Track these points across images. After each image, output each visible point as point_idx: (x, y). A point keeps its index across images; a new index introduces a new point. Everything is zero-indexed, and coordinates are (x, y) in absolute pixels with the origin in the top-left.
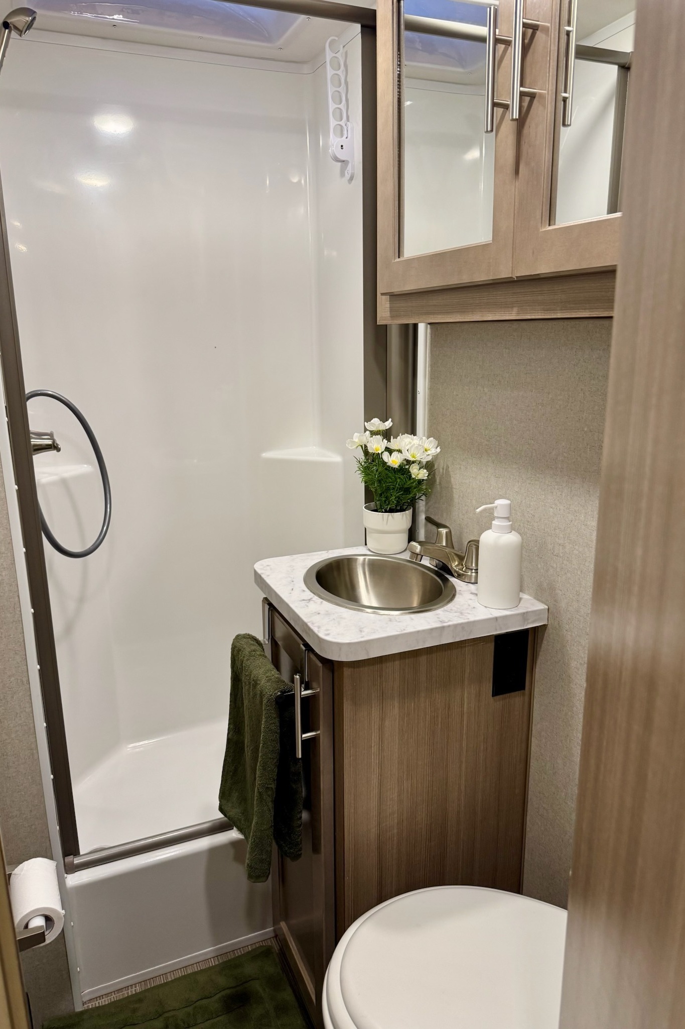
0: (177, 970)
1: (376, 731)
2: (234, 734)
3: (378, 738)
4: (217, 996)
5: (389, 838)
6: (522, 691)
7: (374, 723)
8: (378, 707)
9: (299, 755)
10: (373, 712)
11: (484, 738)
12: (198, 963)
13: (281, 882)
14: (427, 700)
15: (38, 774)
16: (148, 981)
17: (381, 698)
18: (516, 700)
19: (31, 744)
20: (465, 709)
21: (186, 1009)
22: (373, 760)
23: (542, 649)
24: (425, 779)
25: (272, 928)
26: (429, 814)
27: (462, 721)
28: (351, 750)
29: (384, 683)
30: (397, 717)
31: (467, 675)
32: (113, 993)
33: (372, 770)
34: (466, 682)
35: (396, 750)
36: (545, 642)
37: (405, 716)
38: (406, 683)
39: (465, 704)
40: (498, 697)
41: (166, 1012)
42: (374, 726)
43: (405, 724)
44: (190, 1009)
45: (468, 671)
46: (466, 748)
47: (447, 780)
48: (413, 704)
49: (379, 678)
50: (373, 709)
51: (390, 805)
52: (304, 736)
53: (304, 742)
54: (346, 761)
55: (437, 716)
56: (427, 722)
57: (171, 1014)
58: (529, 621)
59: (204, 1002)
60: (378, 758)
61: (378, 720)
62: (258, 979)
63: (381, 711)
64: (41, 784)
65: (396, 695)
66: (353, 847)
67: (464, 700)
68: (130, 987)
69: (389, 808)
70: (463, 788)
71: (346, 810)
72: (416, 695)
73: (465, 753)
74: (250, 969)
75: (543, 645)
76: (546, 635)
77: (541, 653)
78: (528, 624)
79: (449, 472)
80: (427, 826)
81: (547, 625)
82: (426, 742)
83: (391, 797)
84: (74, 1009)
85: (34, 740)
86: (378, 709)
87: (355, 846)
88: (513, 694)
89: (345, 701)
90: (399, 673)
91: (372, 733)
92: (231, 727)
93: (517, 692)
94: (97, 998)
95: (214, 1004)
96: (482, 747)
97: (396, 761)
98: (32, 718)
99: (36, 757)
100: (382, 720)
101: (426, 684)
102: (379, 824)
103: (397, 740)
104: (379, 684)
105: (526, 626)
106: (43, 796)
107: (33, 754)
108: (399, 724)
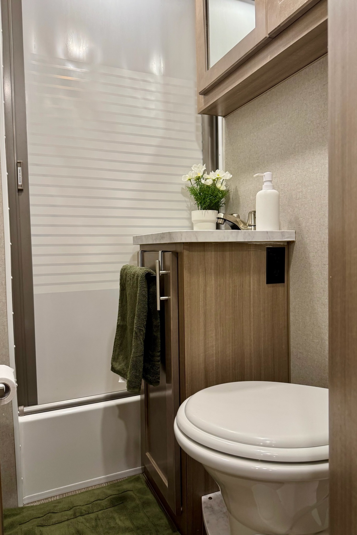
0: (83, 489)
1: (202, 292)
2: (121, 322)
3: (203, 297)
4: (107, 499)
5: (211, 363)
6: (283, 284)
7: (201, 287)
8: (203, 278)
9: (159, 309)
10: (200, 280)
11: (263, 309)
12: (96, 485)
13: (146, 426)
14: (230, 279)
15: (7, 342)
16: (64, 494)
17: (205, 272)
18: (279, 288)
19: (4, 322)
20: (251, 289)
21: (87, 505)
22: (200, 310)
23: (293, 257)
24: (230, 328)
25: (140, 467)
26: (233, 351)
27: (250, 296)
28: (188, 301)
29: (206, 264)
30: (214, 286)
31: (252, 268)
32: (42, 500)
33: (200, 316)
34: (252, 272)
35: (214, 306)
36: (294, 252)
37: (218, 286)
38: (218, 267)
39: (252, 285)
40: (270, 285)
41: (75, 507)
42: (201, 289)
43: (218, 292)
44: (90, 506)
45: (252, 266)
46: (253, 313)
47: (243, 331)
48: (222, 280)
49: (203, 261)
50: (200, 278)
51: (211, 340)
52: (161, 298)
53: (162, 302)
54: (185, 307)
55: (236, 290)
56: (230, 292)
57: (78, 507)
58: (285, 237)
59: (99, 501)
60: (203, 309)
61: (203, 286)
62: (132, 491)
63: (205, 281)
64: (8, 348)
65: (213, 273)
66: (190, 364)
67: (251, 282)
68: (53, 497)
69: (211, 342)
70: (252, 338)
71: (186, 339)
72: (224, 275)
73: (252, 316)
74: (126, 486)
75: (294, 254)
76: (295, 248)
77: (292, 260)
78: (284, 238)
79: (237, 189)
80: (232, 359)
81: (295, 241)
82: (230, 305)
83: (211, 335)
84: (18, 506)
85: (6, 320)
86: (203, 279)
87: (191, 363)
88: (278, 284)
89: (184, 270)
90: (214, 259)
91: (200, 293)
92: (120, 318)
93: (280, 284)
94: (32, 502)
95: (104, 503)
96: (262, 315)
97: (214, 313)
98: (6, 306)
99: (6, 331)
100: (205, 286)
101: (229, 269)
102: (205, 351)
103: (214, 300)
104: (203, 264)
105: (284, 239)
106: (9, 356)
107: (4, 329)
108: (215, 291)
